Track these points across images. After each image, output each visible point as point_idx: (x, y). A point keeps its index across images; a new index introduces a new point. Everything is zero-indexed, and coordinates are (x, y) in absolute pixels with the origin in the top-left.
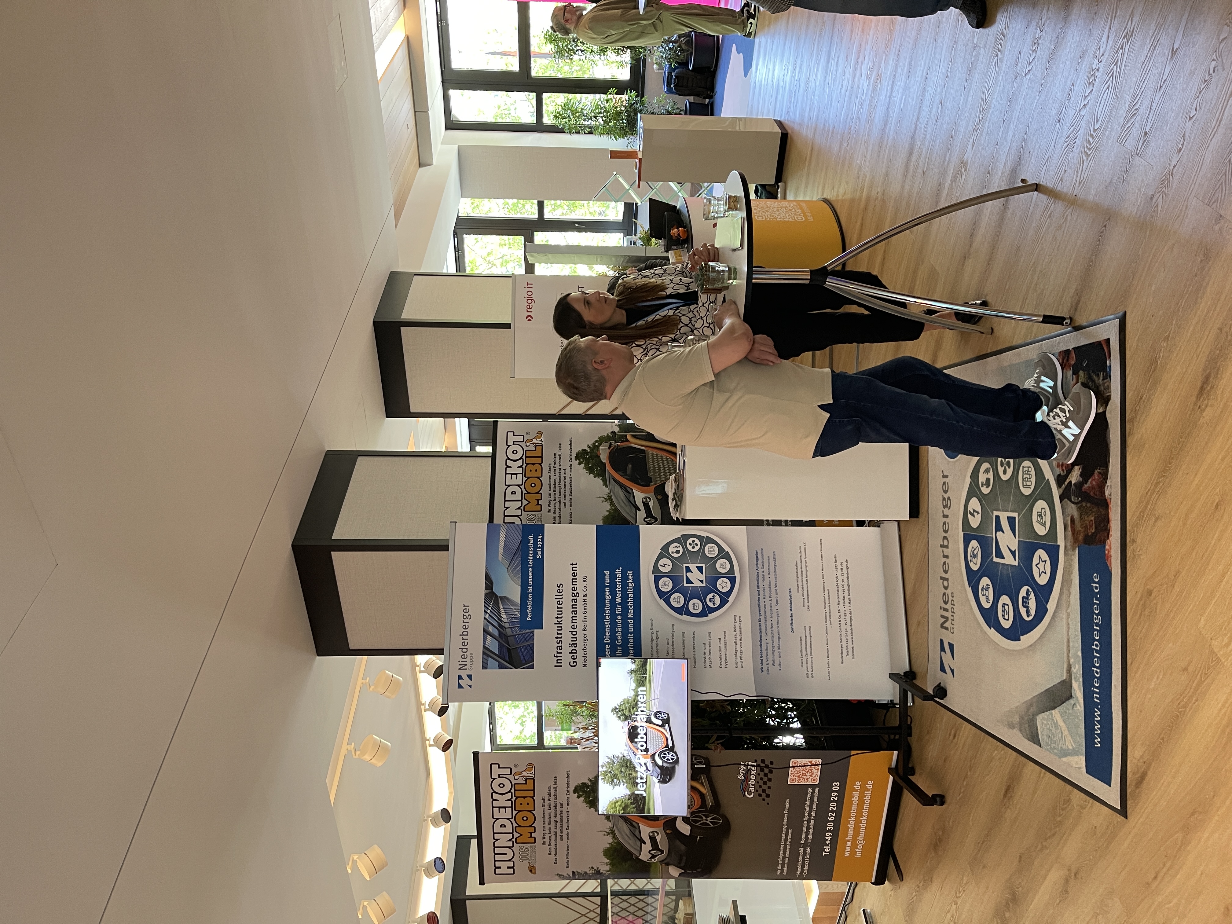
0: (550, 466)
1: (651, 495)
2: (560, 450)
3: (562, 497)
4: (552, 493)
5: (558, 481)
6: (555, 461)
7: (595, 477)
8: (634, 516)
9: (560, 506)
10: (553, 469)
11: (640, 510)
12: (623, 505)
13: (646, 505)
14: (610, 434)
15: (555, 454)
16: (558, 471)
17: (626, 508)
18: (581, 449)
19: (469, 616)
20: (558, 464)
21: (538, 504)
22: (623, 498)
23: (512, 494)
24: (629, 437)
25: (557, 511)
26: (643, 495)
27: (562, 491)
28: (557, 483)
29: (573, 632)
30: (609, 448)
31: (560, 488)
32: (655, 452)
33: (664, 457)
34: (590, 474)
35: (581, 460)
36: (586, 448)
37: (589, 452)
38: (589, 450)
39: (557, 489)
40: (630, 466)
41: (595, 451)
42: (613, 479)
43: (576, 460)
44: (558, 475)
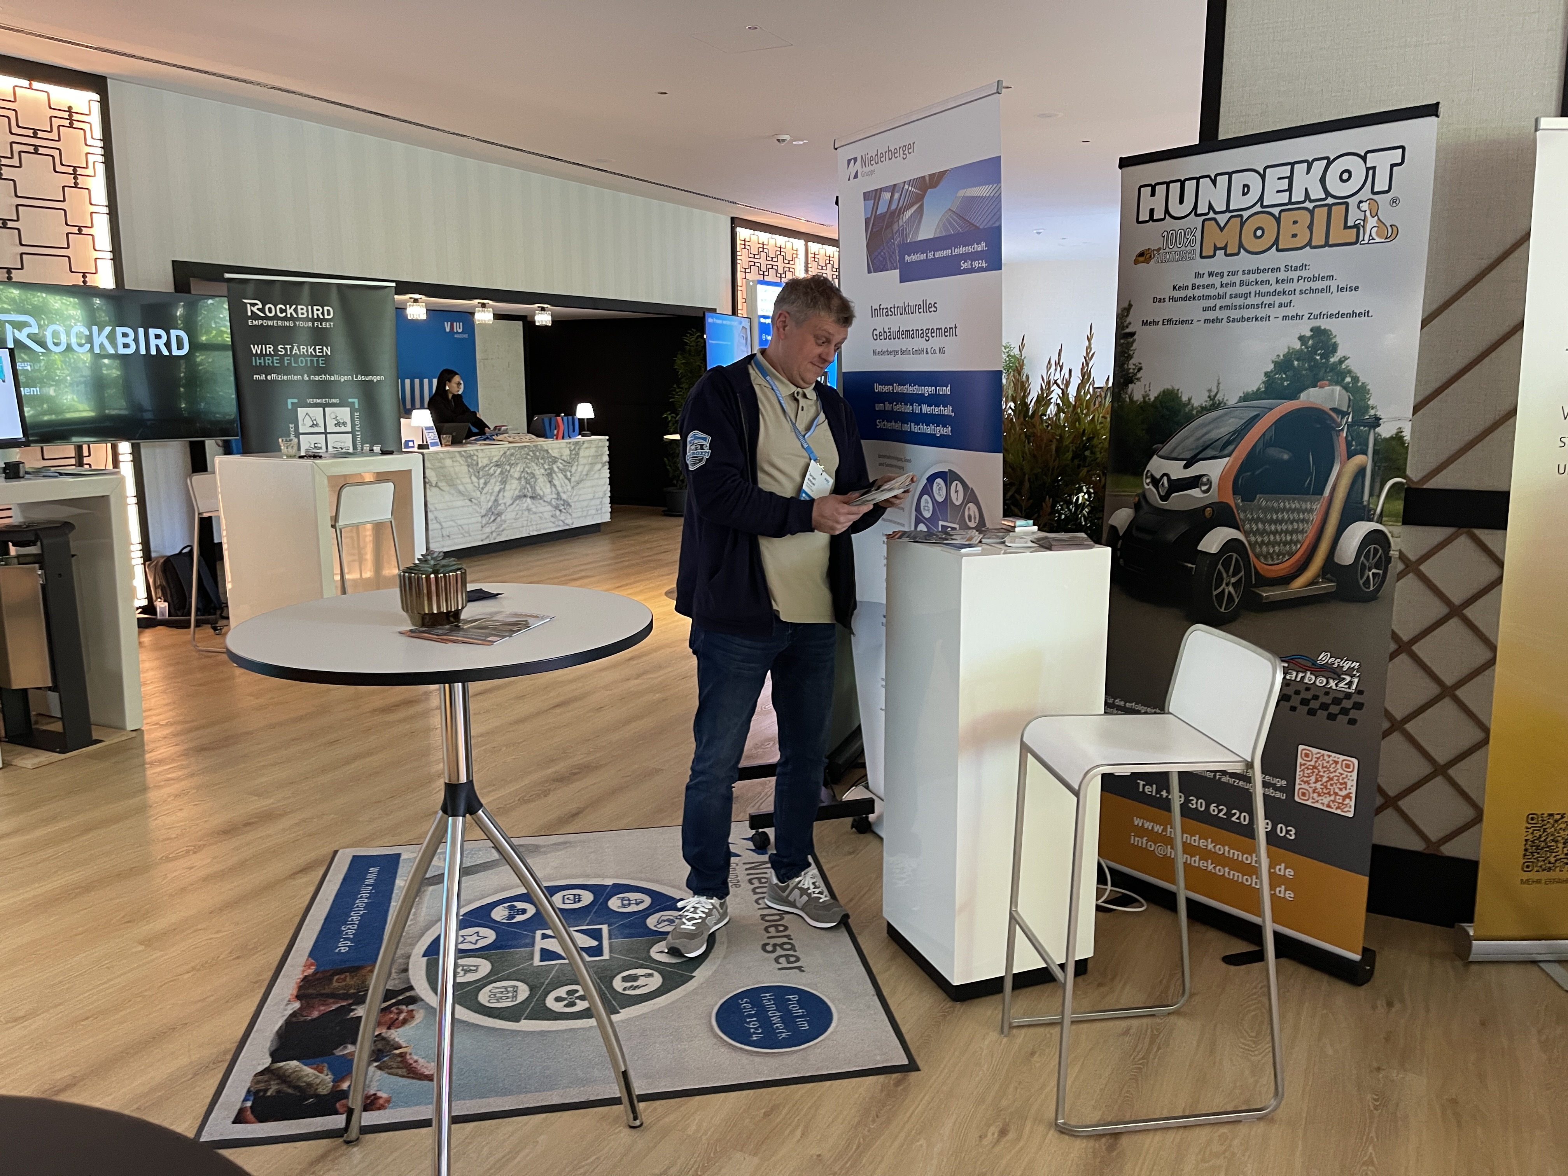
0: (1304, 267)
1: (1214, 496)
2: (1342, 290)
3: (1227, 302)
4: (1236, 279)
5: (1265, 288)
6: (1314, 279)
7: (1266, 374)
8: (1174, 455)
9: (1209, 297)
10: (1294, 275)
11: (1186, 467)
12: (1201, 432)
13: (1195, 482)
14: (1372, 412)
15: (1331, 277)
16: (1288, 287)
17: (1191, 439)
18: (1338, 340)
19: (905, 156)
20: (1306, 285)
21: (1216, 249)
22: (1214, 435)
23: (1245, 186)
24: (1359, 459)
25: (1198, 293)
26: (1215, 480)
27: (1239, 301)
28: (1258, 288)
29: (902, 334)
30: (1333, 410)
31: (1246, 296)
32: (1315, 517)
33: (1300, 537)
34: (1276, 363)
35: (1310, 342)
36: (1340, 354)
37: (1328, 360)
38: (1334, 362)
39: (1245, 290)
40: (1286, 457)
41: (1331, 374)
42: (1257, 416)
43: (1311, 330)
44: (1280, 288)
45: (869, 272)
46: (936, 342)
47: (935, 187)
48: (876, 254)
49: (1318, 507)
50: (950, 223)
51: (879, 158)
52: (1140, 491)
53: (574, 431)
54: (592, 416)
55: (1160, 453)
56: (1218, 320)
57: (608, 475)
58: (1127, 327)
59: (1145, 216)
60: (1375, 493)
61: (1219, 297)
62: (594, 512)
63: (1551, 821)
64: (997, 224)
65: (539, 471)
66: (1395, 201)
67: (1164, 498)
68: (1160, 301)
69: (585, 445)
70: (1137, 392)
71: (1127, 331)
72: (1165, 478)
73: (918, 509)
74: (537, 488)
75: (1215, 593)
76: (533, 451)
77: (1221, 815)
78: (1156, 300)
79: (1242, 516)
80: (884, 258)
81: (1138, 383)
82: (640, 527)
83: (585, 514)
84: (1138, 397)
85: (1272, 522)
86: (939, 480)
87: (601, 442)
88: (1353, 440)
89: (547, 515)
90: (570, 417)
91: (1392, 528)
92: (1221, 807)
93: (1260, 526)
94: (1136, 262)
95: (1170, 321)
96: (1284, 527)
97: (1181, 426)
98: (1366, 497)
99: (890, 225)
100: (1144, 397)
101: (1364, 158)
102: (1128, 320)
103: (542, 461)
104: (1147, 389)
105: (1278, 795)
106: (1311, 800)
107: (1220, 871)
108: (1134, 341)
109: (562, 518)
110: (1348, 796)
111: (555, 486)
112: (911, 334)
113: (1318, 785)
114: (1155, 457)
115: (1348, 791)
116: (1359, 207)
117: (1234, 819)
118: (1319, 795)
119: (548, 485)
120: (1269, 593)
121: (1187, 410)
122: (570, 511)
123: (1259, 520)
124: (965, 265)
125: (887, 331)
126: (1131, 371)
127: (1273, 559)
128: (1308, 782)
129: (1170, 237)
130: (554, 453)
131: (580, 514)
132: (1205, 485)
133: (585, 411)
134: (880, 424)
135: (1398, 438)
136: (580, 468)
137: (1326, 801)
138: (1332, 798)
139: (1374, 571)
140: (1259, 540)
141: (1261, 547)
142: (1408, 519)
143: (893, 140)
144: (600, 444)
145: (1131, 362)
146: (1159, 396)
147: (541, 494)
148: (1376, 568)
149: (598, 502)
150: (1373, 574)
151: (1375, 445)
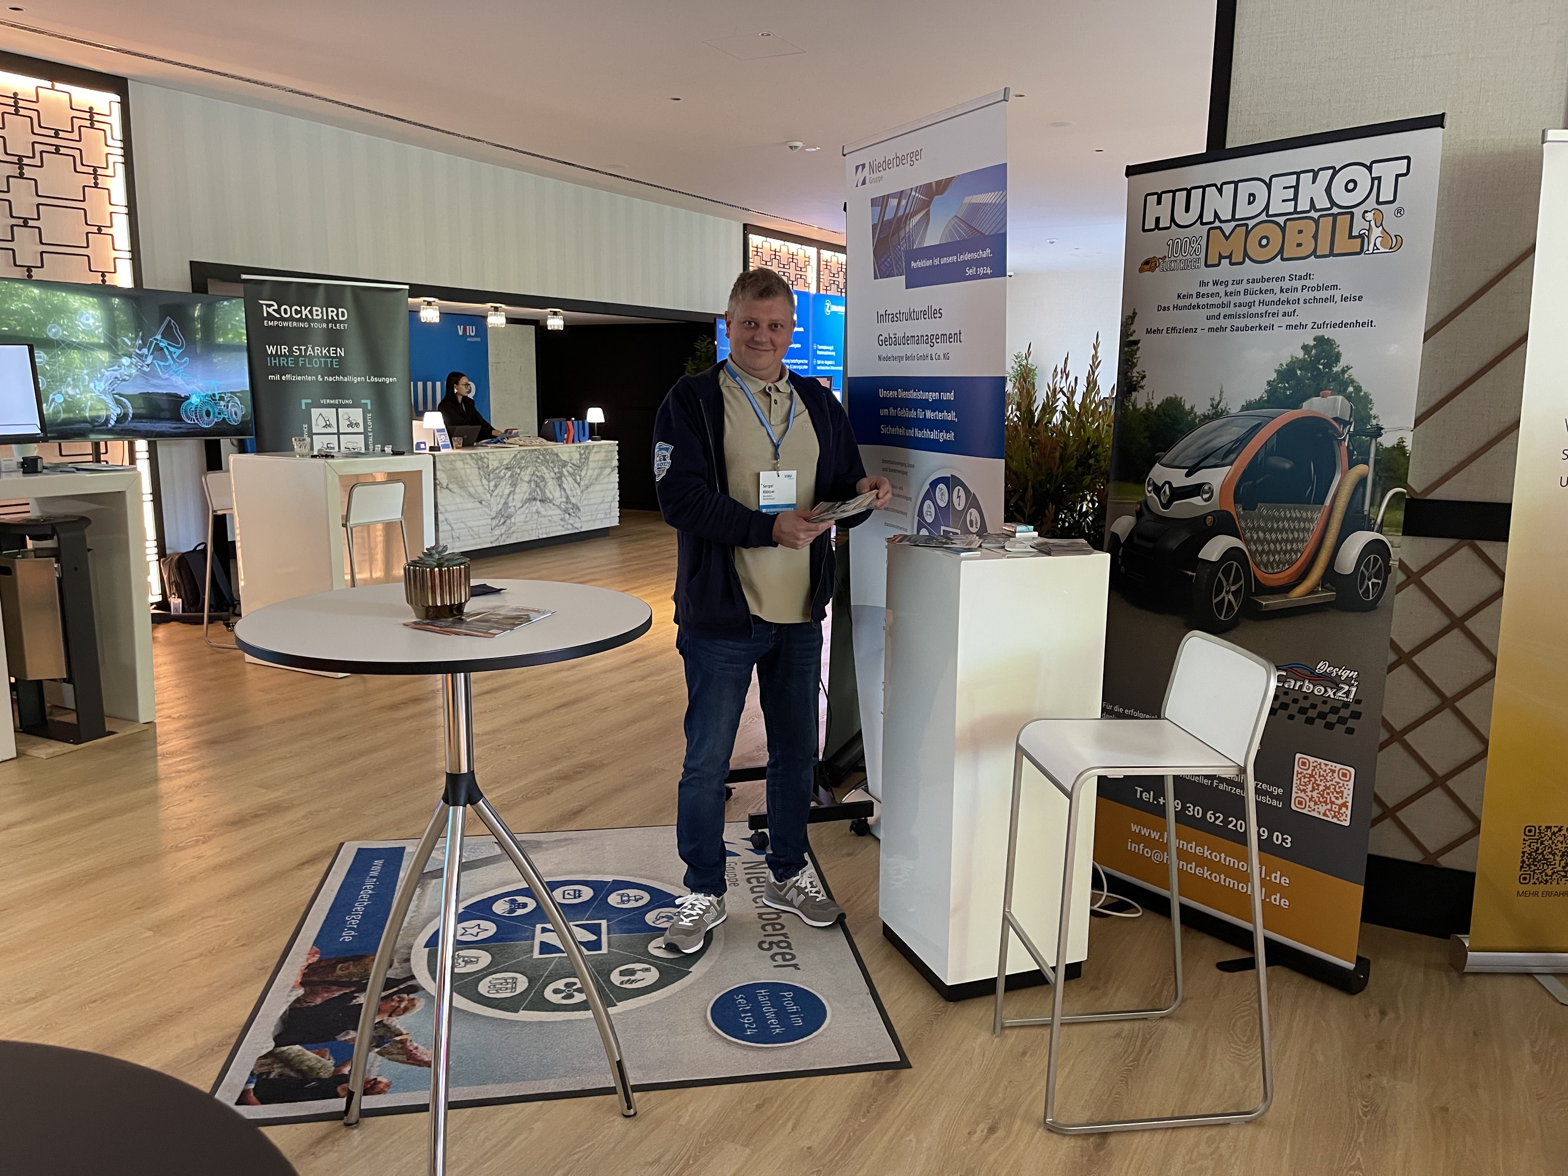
0: (1308, 276)
1: (1215, 504)
2: (1346, 299)
3: (1231, 310)
4: (1241, 288)
5: (1268, 297)
6: (1318, 288)
7: (1269, 383)
8: (1176, 463)
9: (1213, 306)
10: (1298, 284)
11: (1188, 475)
12: (1202, 441)
13: (1196, 490)
14: (1374, 422)
15: (1335, 287)
16: (1292, 296)
17: (1194, 448)
18: (1340, 349)
19: (912, 163)
20: (1310, 295)
21: (1221, 257)
22: (1217, 443)
23: (1250, 195)
24: (1360, 469)
25: (1202, 301)
26: (1216, 487)
27: (1244, 310)
28: (1261, 297)
29: (907, 340)
30: (1335, 419)
31: (1250, 305)
32: (1316, 526)
33: (1300, 545)
34: (1278, 372)
35: (1314, 351)
36: (1343, 363)
37: (1330, 368)
38: (1337, 371)
39: (1249, 298)
40: (1287, 466)
41: (1333, 384)
42: (1260, 424)
43: (1315, 339)
44: (1284, 296)
45: (876, 278)
46: (940, 348)
47: (941, 194)
48: (883, 260)
49: (1319, 516)
50: (956, 230)
51: (886, 164)
52: (1141, 499)
53: (584, 435)
54: (603, 421)
55: (1162, 461)
56: (1222, 329)
57: (618, 480)
58: (1131, 335)
59: (1150, 224)
60: (1376, 503)
61: (1223, 305)
62: (603, 516)
63: (1549, 834)
64: (1002, 232)
65: (549, 475)
66: (1400, 211)
67: (1166, 506)
68: (1164, 309)
69: (595, 450)
70: (1139, 400)
71: (1131, 338)
72: (1167, 485)
73: (921, 514)
74: (547, 491)
75: (1215, 601)
76: (543, 455)
77: (1217, 822)
78: (1160, 308)
79: (1243, 525)
80: (891, 265)
81: (1141, 391)
82: (649, 531)
83: (594, 517)
84: (1141, 405)
85: (1271, 530)
86: (941, 486)
87: (611, 446)
88: (1354, 450)
89: (557, 519)
90: (581, 422)
91: (1391, 538)
92: (1217, 815)
93: (1261, 535)
94: (1141, 270)
95: (1173, 329)
96: (1285, 536)
97: (1184, 434)
98: (1367, 507)
99: (897, 231)
100: (1147, 405)
101: (1369, 168)
102: (1133, 328)
103: (552, 465)
104: (1150, 396)
105: (1275, 803)
106: (1307, 808)
107: (1217, 878)
108: (1138, 349)
109: (571, 522)
110: (1344, 805)
111: (564, 490)
112: (918, 340)
113: (1315, 794)
114: (1157, 464)
115: (1344, 800)
116: (1364, 218)
117: (1230, 826)
118: (1316, 803)
119: (558, 488)
120: (1268, 602)
121: (1189, 418)
122: (579, 515)
123: (1260, 528)
124: (970, 272)
125: (893, 337)
126: (1135, 379)
127: (1273, 569)
128: (1304, 791)
129: (1175, 245)
130: (564, 457)
131: (589, 518)
132: (1207, 493)
133: (595, 415)
134: (884, 430)
135: (1400, 448)
136: (590, 472)
137: (1322, 810)
138: (1329, 807)
139: (1374, 580)
140: (1260, 548)
141: (1261, 556)
142: (1410, 529)
143: (902, 147)
144: (610, 448)
145: (1134, 370)
146: (1162, 404)
147: (551, 497)
148: (1375, 578)
149: (607, 505)
150: (1372, 583)
151: (1376, 455)
